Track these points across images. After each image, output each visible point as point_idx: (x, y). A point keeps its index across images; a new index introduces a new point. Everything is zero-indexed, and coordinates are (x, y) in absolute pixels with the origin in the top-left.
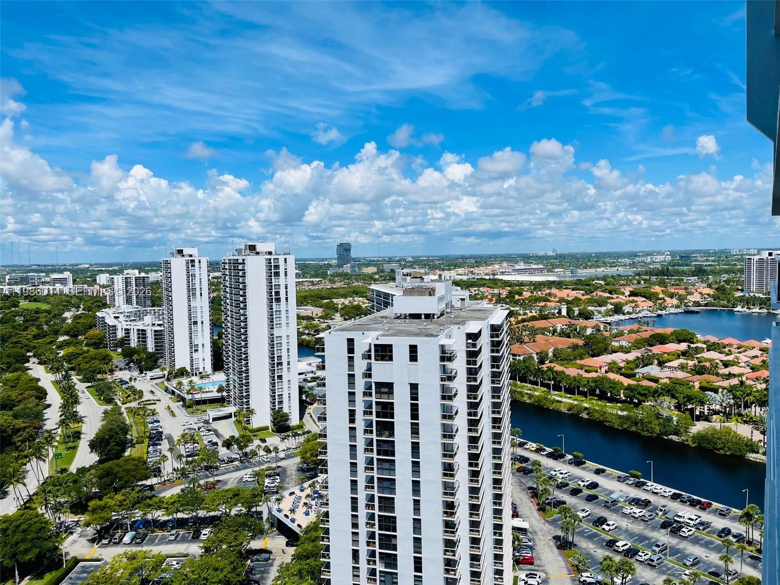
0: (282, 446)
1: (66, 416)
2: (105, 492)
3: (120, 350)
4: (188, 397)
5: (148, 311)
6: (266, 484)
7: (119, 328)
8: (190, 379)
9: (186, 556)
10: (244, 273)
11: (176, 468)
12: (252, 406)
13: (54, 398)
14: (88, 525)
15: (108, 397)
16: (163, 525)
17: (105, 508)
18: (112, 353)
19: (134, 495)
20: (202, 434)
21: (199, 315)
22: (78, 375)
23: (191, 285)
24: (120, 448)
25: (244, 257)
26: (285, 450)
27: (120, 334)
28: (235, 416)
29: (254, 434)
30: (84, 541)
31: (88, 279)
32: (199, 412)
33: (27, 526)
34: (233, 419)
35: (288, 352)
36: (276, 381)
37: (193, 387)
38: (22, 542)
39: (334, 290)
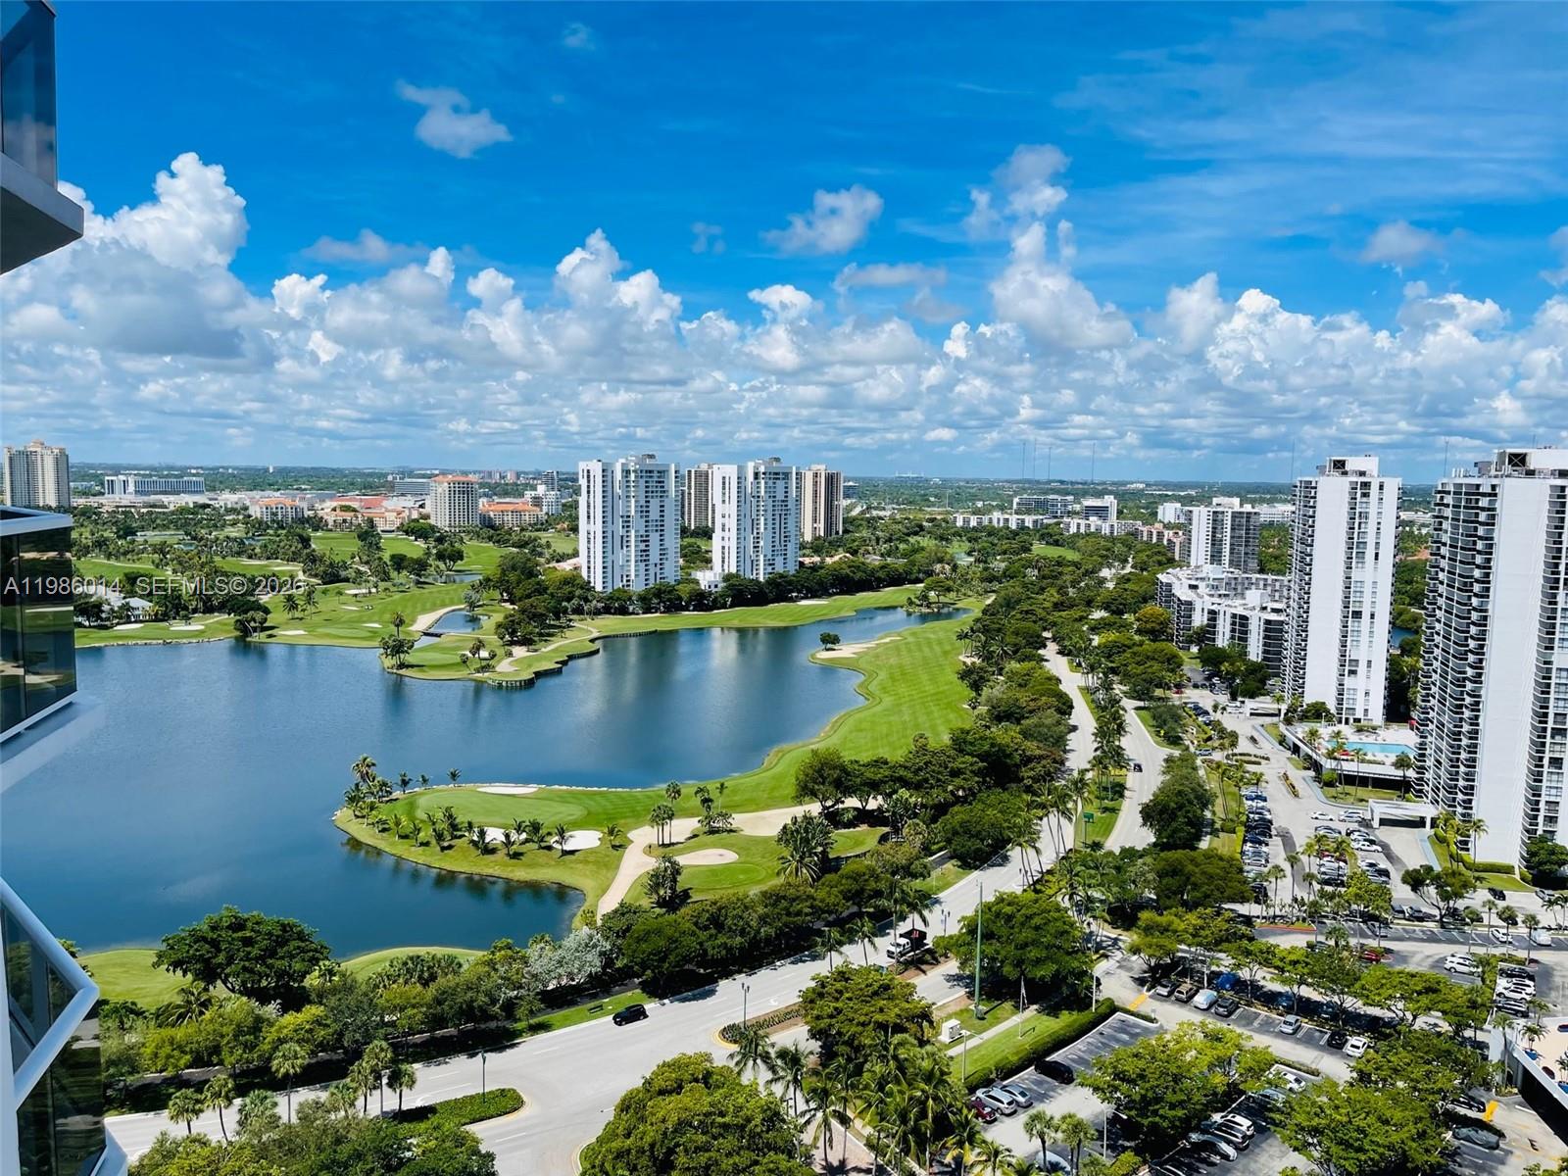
0: (1547, 917)
1: (1104, 752)
2: (1168, 902)
3: (1195, 649)
4: (1328, 764)
5: (1254, 581)
6: (1499, 989)
7: (1198, 606)
8: (1336, 729)
9: (1315, 1073)
10: (1492, 517)
11: (1299, 899)
12: (1477, 813)
13: (1083, 717)
14: (1136, 950)
15: (1173, 734)
16: (1270, 999)
17: (1167, 930)
18: (1181, 653)
19: (1220, 922)
20: (1355, 845)
21: (1367, 599)
22: (1123, 684)
23: (1356, 536)
24: (1193, 831)
25: (1495, 481)
26: (1551, 929)
27: (1199, 620)
28: (1432, 827)
29: (1477, 874)
30: (1125, 976)
31: (1142, 510)
32: (1351, 799)
33: (1042, 922)
34: (1428, 830)
36: (1546, 769)
37: (1341, 746)
38: (1032, 945)
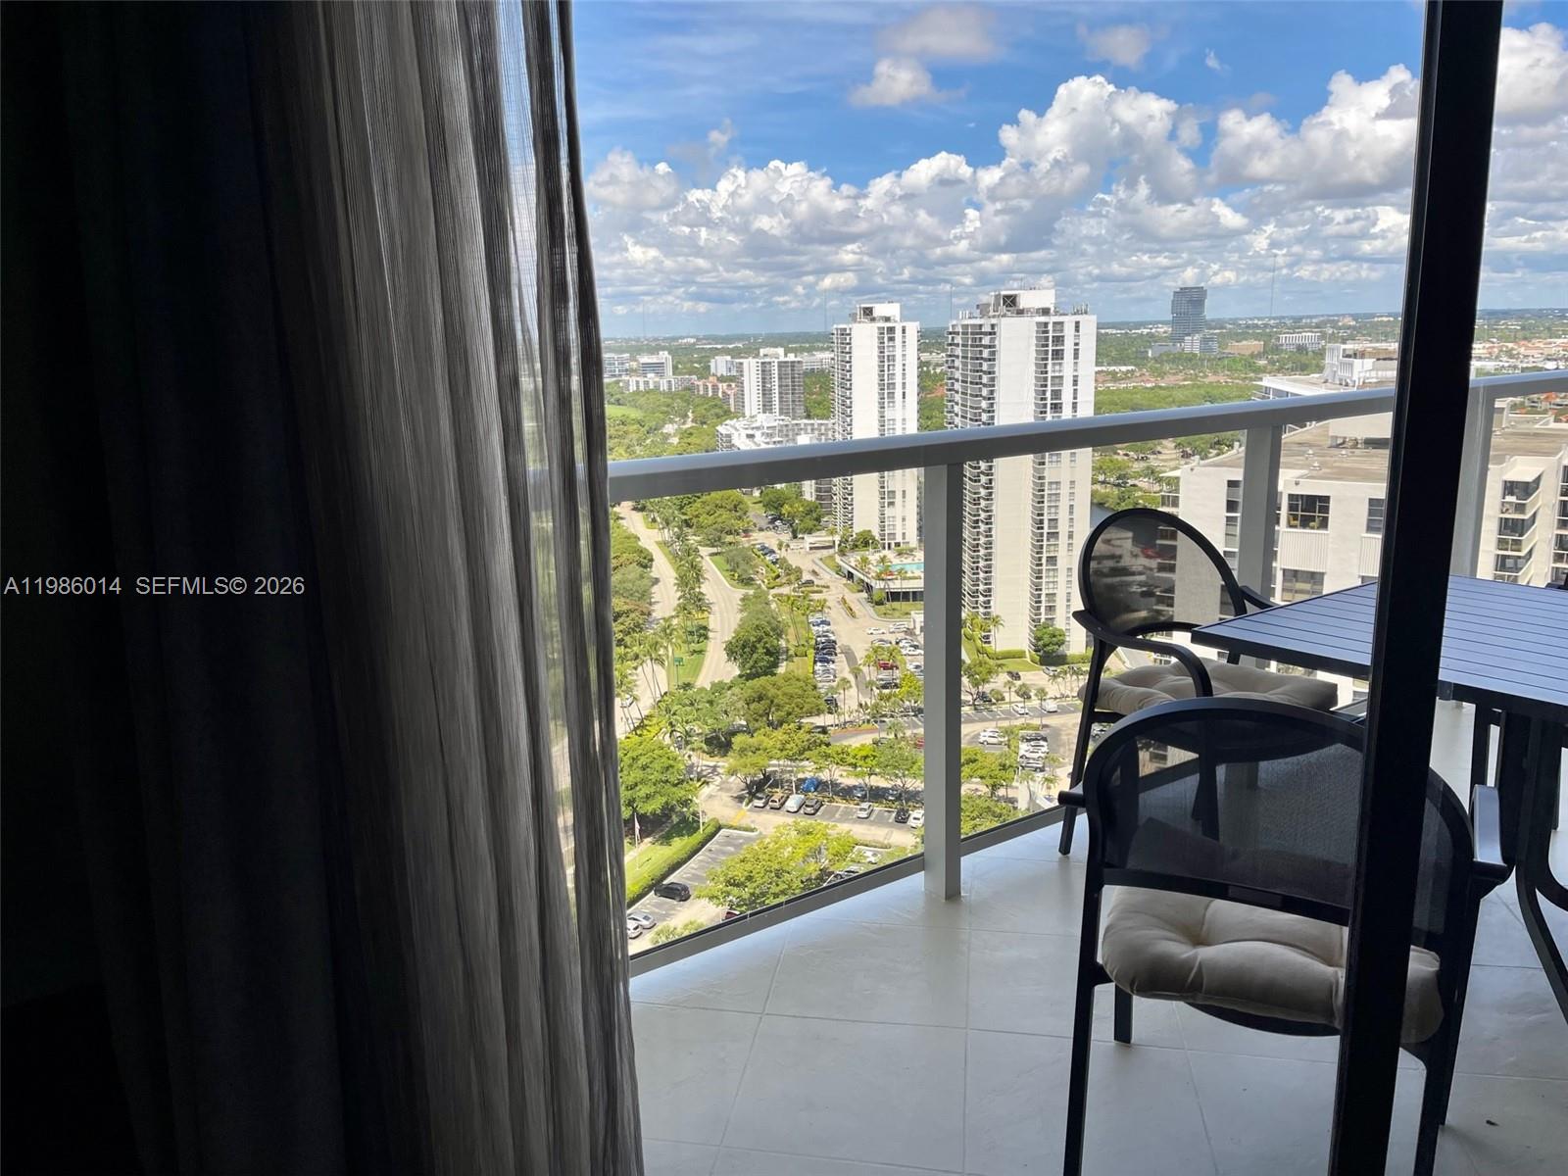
0: (1052, 689)
1: (687, 599)
2: (756, 725)
3: (760, 494)
4: (878, 585)
5: (802, 426)
6: (1022, 752)
8: (882, 555)
9: (887, 846)
10: (993, 353)
11: (864, 704)
12: (994, 611)
13: (664, 568)
14: (733, 772)
15: (745, 575)
16: (847, 793)
17: (758, 750)
19: (802, 735)
20: (903, 651)
22: (695, 535)
23: (886, 377)
24: (771, 659)
25: (994, 321)
26: (1056, 698)
29: (998, 662)
30: (725, 797)
31: (696, 365)
32: (897, 614)
33: (648, 760)
35: (1071, 513)
36: (1044, 567)
37: (886, 569)
38: (641, 784)
39: (1162, 392)
